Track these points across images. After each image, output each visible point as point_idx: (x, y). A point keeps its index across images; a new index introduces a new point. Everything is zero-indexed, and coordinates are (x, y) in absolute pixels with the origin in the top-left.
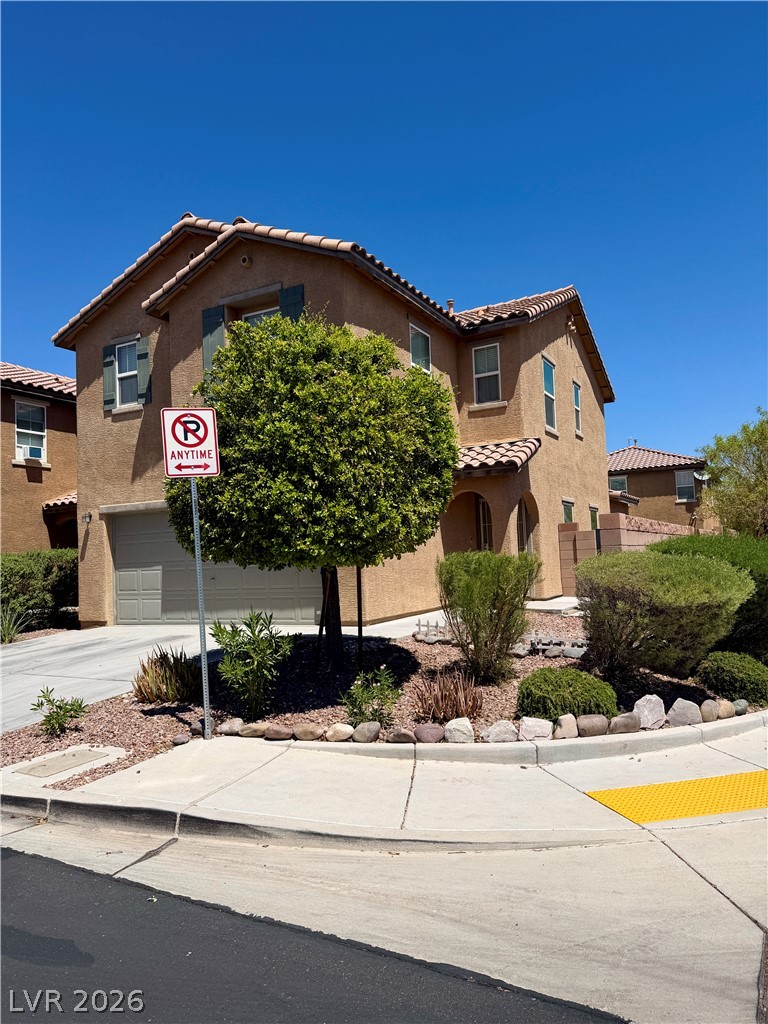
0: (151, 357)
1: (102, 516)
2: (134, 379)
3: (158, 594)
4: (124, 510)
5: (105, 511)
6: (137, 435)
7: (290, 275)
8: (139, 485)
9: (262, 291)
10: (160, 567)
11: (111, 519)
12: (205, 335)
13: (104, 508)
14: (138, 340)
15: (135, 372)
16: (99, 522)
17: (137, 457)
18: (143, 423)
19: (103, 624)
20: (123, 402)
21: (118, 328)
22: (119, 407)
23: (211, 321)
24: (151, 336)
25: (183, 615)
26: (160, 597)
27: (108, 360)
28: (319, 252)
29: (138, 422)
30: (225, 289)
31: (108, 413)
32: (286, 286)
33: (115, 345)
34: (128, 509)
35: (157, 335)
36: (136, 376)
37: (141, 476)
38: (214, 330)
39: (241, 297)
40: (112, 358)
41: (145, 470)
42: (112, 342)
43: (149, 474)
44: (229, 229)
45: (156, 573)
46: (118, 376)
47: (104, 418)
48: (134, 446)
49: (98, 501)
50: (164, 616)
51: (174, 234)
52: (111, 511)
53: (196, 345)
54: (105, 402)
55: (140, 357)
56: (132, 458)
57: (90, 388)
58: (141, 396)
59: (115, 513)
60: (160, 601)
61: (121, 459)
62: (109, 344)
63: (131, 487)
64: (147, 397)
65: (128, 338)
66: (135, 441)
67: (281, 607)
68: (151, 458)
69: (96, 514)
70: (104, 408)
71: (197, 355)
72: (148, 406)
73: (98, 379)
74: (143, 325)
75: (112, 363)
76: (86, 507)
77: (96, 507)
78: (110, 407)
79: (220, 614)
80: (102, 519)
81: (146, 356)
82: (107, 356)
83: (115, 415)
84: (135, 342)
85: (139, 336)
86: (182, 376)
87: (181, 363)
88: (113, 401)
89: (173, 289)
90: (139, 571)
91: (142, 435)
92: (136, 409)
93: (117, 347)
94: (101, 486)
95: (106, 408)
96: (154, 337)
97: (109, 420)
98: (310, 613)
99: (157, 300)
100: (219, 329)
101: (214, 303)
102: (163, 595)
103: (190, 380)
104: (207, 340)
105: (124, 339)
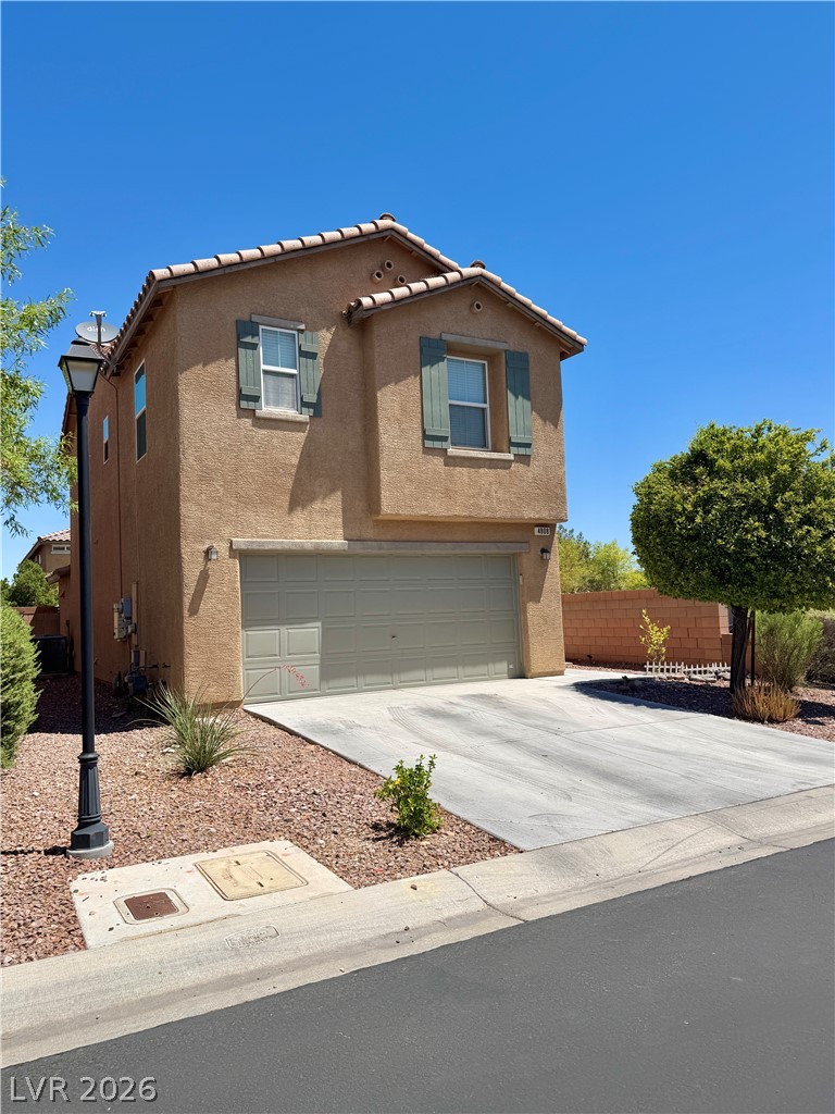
0: (320, 360)
1: (234, 552)
2: (290, 380)
3: (315, 658)
4: (271, 547)
5: (243, 547)
6: (298, 454)
7: (514, 339)
8: (299, 517)
9: (490, 344)
10: (319, 624)
11: (248, 558)
12: (423, 364)
13: (241, 542)
14: (301, 331)
15: (295, 371)
16: (230, 561)
17: (297, 481)
18: (309, 440)
20: (268, 403)
21: (262, 303)
22: (265, 409)
23: (432, 351)
24: (320, 333)
25: (353, 681)
26: (318, 662)
27: (248, 339)
28: (557, 333)
29: (301, 437)
30: (445, 323)
31: (244, 413)
32: (512, 349)
33: (258, 324)
34: (287, 547)
35: (329, 336)
36: (293, 376)
37: (304, 507)
38: (434, 364)
39: (467, 341)
40: (255, 340)
41: (312, 499)
42: (255, 318)
43: (317, 505)
45: (311, 633)
46: (263, 367)
47: (239, 417)
48: (292, 466)
49: (227, 531)
50: (324, 686)
51: (379, 231)
52: (255, 547)
53: (411, 371)
54: (241, 396)
55: (303, 354)
56: (289, 483)
57: (209, 368)
58: (305, 404)
59: (258, 550)
60: (317, 667)
61: (270, 479)
62: (246, 318)
63: (286, 519)
64: (316, 408)
65: (283, 322)
66: (295, 461)
67: (474, 664)
68: (321, 486)
69: (222, 548)
70: (238, 404)
71: (413, 382)
72: (317, 420)
73: (226, 360)
74: (307, 314)
75: (254, 347)
76: (201, 537)
77: (222, 539)
78: (252, 405)
79: (404, 677)
80: (234, 557)
81: (313, 356)
82: (247, 335)
83: (259, 418)
84: (296, 332)
85: (302, 327)
86: (392, 401)
87: (391, 387)
88: (256, 399)
89: (404, 302)
90: (283, 629)
91: (307, 455)
92: (297, 419)
93: (261, 327)
94: (232, 511)
95: (244, 404)
96: (325, 337)
97: (248, 422)
98: (503, 667)
99: (382, 305)
100: (441, 364)
101: (435, 334)
102: (322, 659)
103: (404, 410)
104: (426, 370)
105: (275, 321)
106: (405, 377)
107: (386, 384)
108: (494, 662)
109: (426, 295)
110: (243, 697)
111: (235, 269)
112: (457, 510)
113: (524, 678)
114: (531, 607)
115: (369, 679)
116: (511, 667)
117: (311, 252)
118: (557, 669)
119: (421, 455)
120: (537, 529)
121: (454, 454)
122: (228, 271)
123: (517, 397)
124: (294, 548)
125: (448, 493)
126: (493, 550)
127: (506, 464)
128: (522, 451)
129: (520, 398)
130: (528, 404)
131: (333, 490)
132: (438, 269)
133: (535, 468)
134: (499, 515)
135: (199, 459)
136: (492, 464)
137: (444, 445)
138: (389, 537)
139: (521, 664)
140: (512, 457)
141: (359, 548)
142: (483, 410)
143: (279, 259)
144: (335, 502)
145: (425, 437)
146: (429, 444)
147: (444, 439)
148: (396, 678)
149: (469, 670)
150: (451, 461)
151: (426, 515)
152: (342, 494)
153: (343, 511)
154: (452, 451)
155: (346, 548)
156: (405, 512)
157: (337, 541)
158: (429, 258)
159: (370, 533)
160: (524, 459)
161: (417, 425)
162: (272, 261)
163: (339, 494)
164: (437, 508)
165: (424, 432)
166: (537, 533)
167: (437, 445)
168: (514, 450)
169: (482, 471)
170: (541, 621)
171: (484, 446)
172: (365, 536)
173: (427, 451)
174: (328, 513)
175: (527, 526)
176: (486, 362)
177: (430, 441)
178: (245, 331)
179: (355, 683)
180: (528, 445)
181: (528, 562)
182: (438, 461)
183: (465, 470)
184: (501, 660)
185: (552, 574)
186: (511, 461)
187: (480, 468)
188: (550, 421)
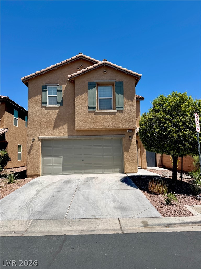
0: (63, 92)
2: (55, 98)
3: (61, 165)
4: (48, 138)
5: (41, 138)
6: (56, 115)
7: (119, 78)
8: (56, 131)
9: (110, 81)
10: (62, 157)
11: (43, 141)
12: (89, 89)
13: (41, 137)
14: (58, 86)
15: (56, 96)
16: (38, 142)
17: (56, 122)
18: (59, 112)
19: (38, 175)
20: (49, 104)
21: (48, 81)
22: (48, 106)
23: (91, 85)
26: (62, 166)
27: (44, 90)
28: (131, 74)
29: (57, 111)
30: (95, 77)
32: (117, 81)
33: (47, 86)
34: (52, 138)
35: (65, 86)
36: (56, 97)
37: (57, 128)
38: (92, 89)
39: (103, 81)
40: (46, 90)
41: (59, 126)
42: (46, 85)
43: (61, 127)
45: (60, 159)
46: (48, 96)
47: (42, 108)
48: (54, 118)
49: (38, 134)
50: (63, 172)
51: (77, 58)
52: (44, 138)
53: (85, 91)
54: (42, 103)
55: (58, 91)
56: (54, 122)
57: (35, 98)
58: (58, 103)
59: (45, 139)
60: (61, 167)
61: (49, 122)
62: (44, 85)
63: (53, 131)
64: (61, 104)
65: (53, 84)
66: (55, 117)
67: (108, 169)
68: (62, 123)
69: (36, 139)
70: (41, 105)
71: (85, 95)
72: (61, 107)
73: (39, 95)
74: (60, 81)
75: (46, 91)
76: (31, 136)
77: (37, 136)
78: (45, 105)
79: (86, 171)
80: (39, 141)
81: (61, 91)
82: (44, 89)
83: (46, 108)
84: (57, 86)
85: (58, 85)
86: (79, 100)
87: (79, 96)
88: (46, 103)
89: (80, 74)
90: (53, 158)
91: (58, 115)
92: (56, 107)
93: (48, 86)
94: (39, 130)
95: (43, 105)
96: (64, 86)
97: (44, 109)
98: (118, 170)
99: (74, 76)
100: (94, 88)
101: (92, 81)
102: (62, 165)
103: (83, 102)
104: (89, 91)
105: (51, 84)
106: (83, 93)
107: (77, 96)
108: (114, 168)
109: (87, 71)
110: (41, 174)
111: (40, 74)
112: (98, 127)
113: (124, 173)
114: (126, 154)
115: (75, 171)
116: (120, 170)
117: (59, 66)
118: (135, 171)
119: (87, 113)
120: (128, 131)
121: (98, 112)
122: (38, 75)
123: (119, 94)
124: (54, 138)
125: (95, 122)
126: (113, 137)
127: (115, 113)
128: (120, 109)
129: (120, 94)
130: (122, 96)
131: (65, 124)
132: (92, 63)
133: (125, 113)
134: (112, 127)
135: (32, 119)
136: (110, 113)
137: (94, 110)
138: (81, 135)
139: (124, 169)
140: (116, 111)
141: (71, 138)
142: (111, 99)
143: (50, 70)
144: (65, 126)
145: (89, 108)
146: (90, 110)
147: (95, 108)
148: (83, 171)
149: (106, 170)
150: (97, 114)
151: (88, 129)
152: (68, 124)
153: (68, 129)
154: (97, 111)
155: (68, 138)
156: (82, 128)
157: (66, 136)
158: (92, 61)
159: (75, 134)
160: (121, 111)
161: (87, 105)
162: (49, 71)
163: (67, 124)
164: (92, 126)
165: (88, 107)
166: (128, 132)
167: (92, 110)
168: (117, 109)
169: (106, 116)
170: (129, 157)
171: (111, 109)
172: (74, 135)
173: (89, 112)
174: (64, 129)
175: (125, 130)
176: (112, 86)
177: (91, 109)
178: (44, 88)
179: (72, 172)
180: (122, 107)
181: (125, 140)
182: (93, 114)
183: (101, 116)
184: (116, 168)
185: (133, 144)
186: (116, 112)
187: (106, 115)
188: (131, 100)
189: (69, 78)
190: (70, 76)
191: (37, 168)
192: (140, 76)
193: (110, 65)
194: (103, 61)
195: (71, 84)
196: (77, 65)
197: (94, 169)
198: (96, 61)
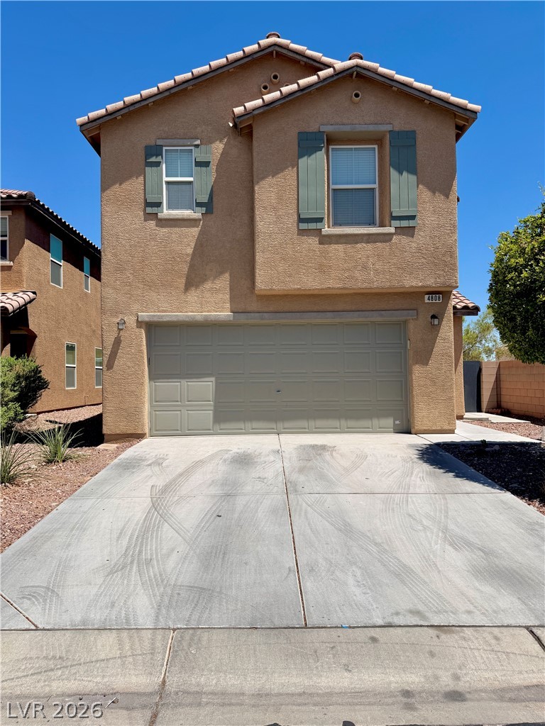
0: (213, 167)
1: (140, 324)
2: (188, 187)
3: (210, 405)
4: (168, 319)
5: (147, 319)
6: (193, 245)
7: (400, 119)
8: (193, 296)
9: (371, 128)
10: (213, 379)
11: (151, 328)
12: (300, 156)
13: (145, 316)
14: (197, 146)
15: (191, 179)
16: (137, 330)
17: (192, 267)
18: (201, 233)
19: (140, 436)
20: (169, 207)
21: (166, 129)
22: (166, 212)
23: (309, 143)
24: (213, 145)
25: (241, 425)
26: (212, 408)
27: (153, 159)
28: (446, 105)
29: (195, 231)
30: (323, 117)
31: (149, 217)
32: (397, 129)
33: (162, 146)
34: (181, 319)
35: (222, 146)
36: (190, 183)
37: (197, 287)
38: (312, 154)
39: (347, 128)
40: (159, 159)
41: (203, 280)
42: (159, 142)
43: (208, 285)
44: (339, 65)
45: (207, 386)
46: (165, 179)
47: (145, 220)
48: (187, 255)
49: (135, 307)
50: (217, 427)
51: (261, 49)
52: (156, 319)
53: (289, 164)
54: (148, 204)
55: (198, 164)
56: (185, 269)
57: (124, 186)
58: (199, 205)
59: (159, 322)
60: (211, 412)
61: (170, 267)
62: (153, 143)
63: (183, 297)
64: (208, 206)
65: (181, 142)
66: (190, 251)
67: (358, 418)
68: (211, 270)
69: (131, 321)
70: (145, 210)
71: (290, 173)
72: (209, 217)
73: (137, 178)
74: (202, 132)
75: (158, 164)
76: (116, 313)
77: (131, 314)
78: (154, 210)
79: (287, 424)
80: (140, 328)
81: (207, 164)
82: (152, 156)
83: (161, 220)
84: (193, 148)
85: (198, 142)
86: (268, 193)
87: (269, 180)
88: (159, 205)
89: (275, 104)
90: (184, 382)
91: (200, 246)
92: (191, 217)
93: (164, 148)
94: (139, 292)
95: (149, 210)
96: (218, 147)
97: (152, 223)
98: (389, 422)
99: (253, 110)
100: (318, 153)
101: (313, 127)
102: (215, 406)
103: (280, 198)
104: (303, 162)
105: (175, 142)
106: (282, 170)
107: (263, 178)
108: (379, 416)
109: (298, 94)
110: (147, 431)
111: (137, 106)
112: (332, 283)
113: (410, 433)
114: (418, 371)
115: (255, 424)
116: (397, 422)
117: (200, 80)
118: (446, 427)
119: (295, 236)
120: (427, 297)
121: (330, 233)
122: (132, 108)
123: (401, 173)
124: (187, 320)
125: (322, 269)
126: (376, 318)
127: (386, 238)
128: (404, 223)
129: (405, 174)
130: (413, 178)
131: (222, 273)
132: (313, 66)
133: (421, 237)
134: (375, 285)
135: (115, 255)
136: (370, 238)
137: (319, 225)
138: (271, 309)
139: (409, 421)
140: (392, 230)
141: (242, 319)
142: (373, 189)
143: (173, 91)
144: (223, 282)
145: (301, 220)
146: (303, 226)
147: (320, 220)
148: (280, 425)
149: (351, 423)
150: (326, 240)
151: (299, 289)
152: (230, 275)
153: (231, 289)
154: (326, 230)
155: (232, 319)
156: (278, 287)
157: (225, 314)
158: (312, 62)
159: (254, 306)
160: (409, 231)
161: (293, 211)
162: (167, 94)
163: (227, 275)
164: (311, 282)
165: (299, 215)
166: (427, 301)
167: (312, 226)
168: (396, 223)
169: (359, 246)
170: (429, 382)
171: (372, 223)
172: (249, 309)
173: (302, 232)
174: (217, 291)
175: (415, 295)
176: (376, 147)
177: (307, 224)
178: (153, 151)
179: (242, 427)
180: (413, 217)
181: (415, 328)
182: (313, 241)
183: (340, 247)
184: (386, 416)
185: (444, 339)
186: (391, 234)
187: (357, 243)
188: (441, 192)
189: (236, 119)
190: (239, 110)
191: (135, 414)
192: (475, 112)
193: (375, 72)
194: (350, 59)
195: (240, 139)
196: (259, 76)
197: (315, 418)
198: (326, 59)
